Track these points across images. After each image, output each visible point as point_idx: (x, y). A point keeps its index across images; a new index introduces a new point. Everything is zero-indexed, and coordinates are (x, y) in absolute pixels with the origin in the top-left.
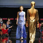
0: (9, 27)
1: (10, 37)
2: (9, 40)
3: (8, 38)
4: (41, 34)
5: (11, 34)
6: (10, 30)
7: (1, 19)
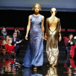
0: (17, 42)
1: (18, 57)
2: (16, 63)
3: (15, 59)
4: (68, 55)
5: (20, 54)
6: (19, 46)
7: (4, 29)
